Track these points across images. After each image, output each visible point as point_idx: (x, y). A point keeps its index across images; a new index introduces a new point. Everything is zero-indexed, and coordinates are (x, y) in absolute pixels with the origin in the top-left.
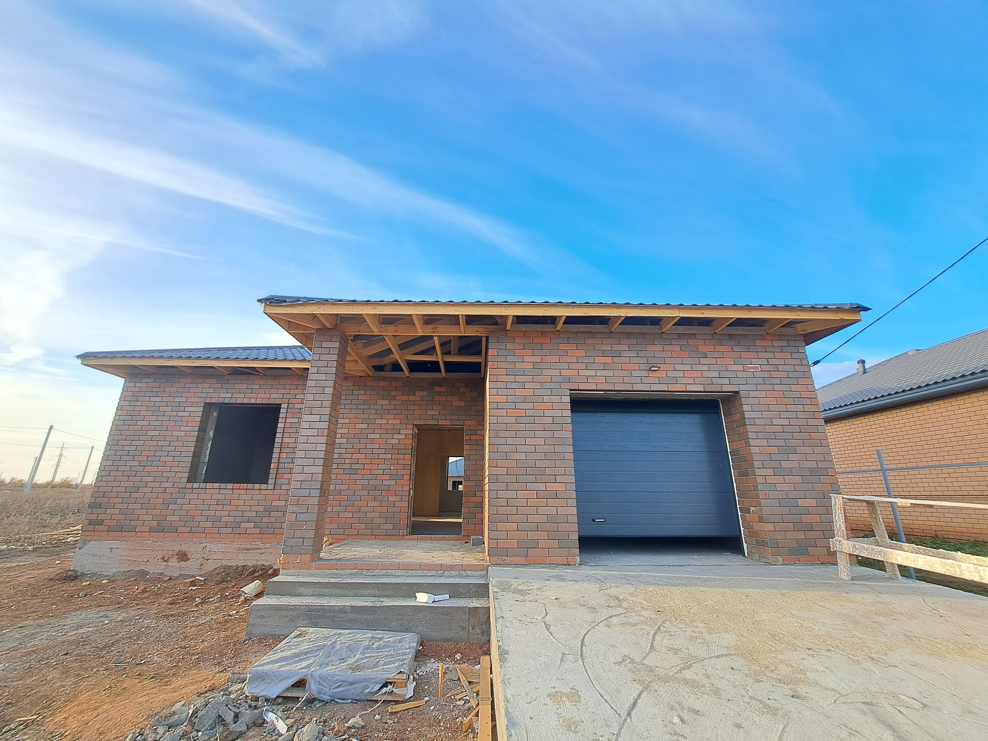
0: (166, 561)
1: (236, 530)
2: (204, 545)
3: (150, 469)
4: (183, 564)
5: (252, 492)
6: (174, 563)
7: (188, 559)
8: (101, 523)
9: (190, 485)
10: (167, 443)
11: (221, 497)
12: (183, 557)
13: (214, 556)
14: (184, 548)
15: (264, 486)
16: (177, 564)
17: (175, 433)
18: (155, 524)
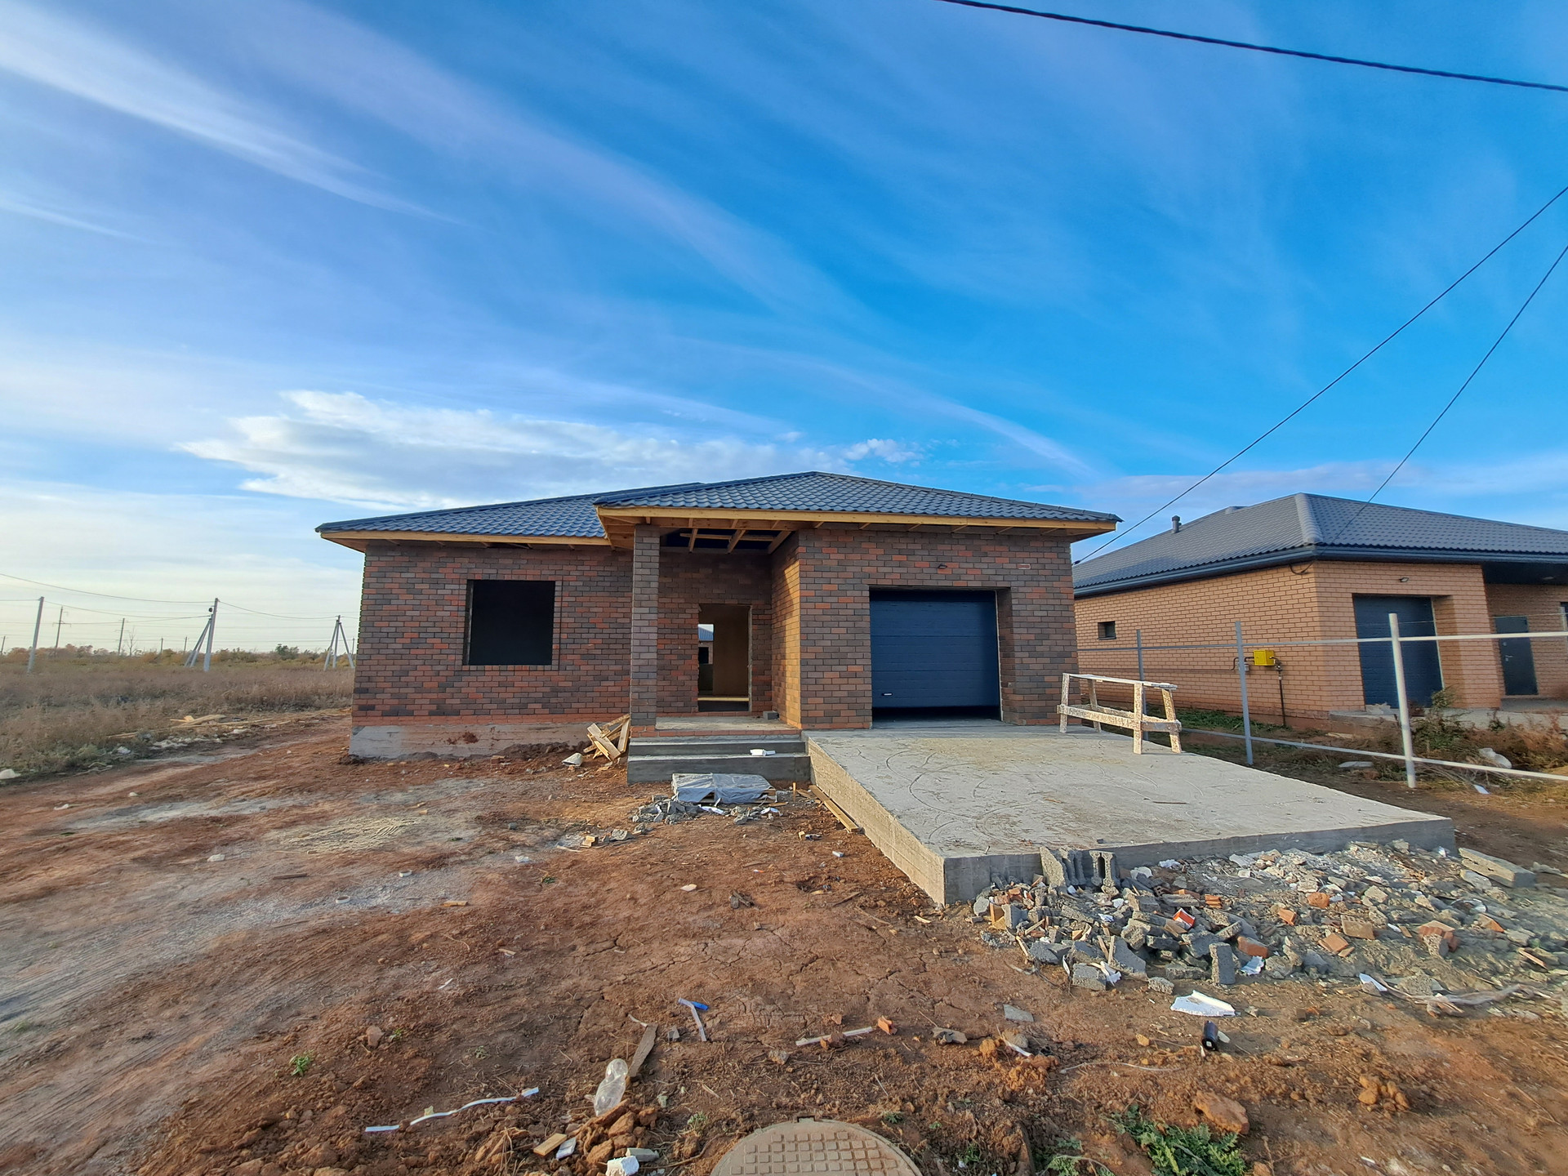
0: (453, 743)
1: (523, 710)
2: (491, 726)
3: (418, 652)
4: (472, 745)
5: (536, 673)
6: (462, 744)
7: (477, 741)
8: (372, 708)
9: (466, 668)
10: (431, 624)
11: (502, 679)
12: (471, 738)
13: (504, 737)
14: (471, 730)
15: (547, 667)
16: (466, 746)
17: (438, 613)
18: (434, 707)
